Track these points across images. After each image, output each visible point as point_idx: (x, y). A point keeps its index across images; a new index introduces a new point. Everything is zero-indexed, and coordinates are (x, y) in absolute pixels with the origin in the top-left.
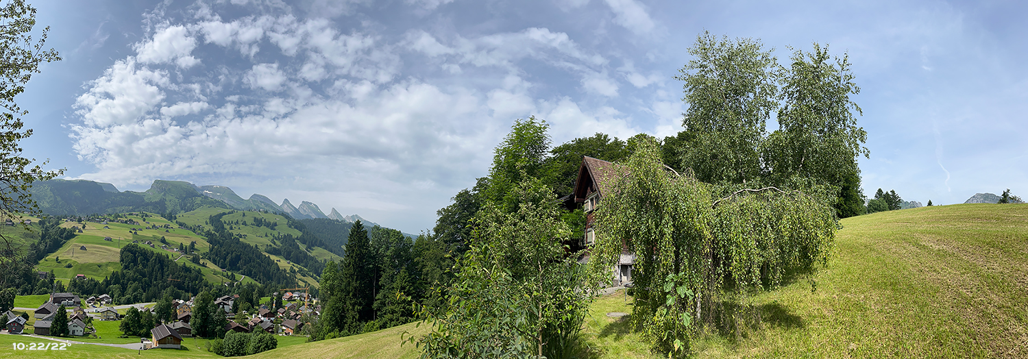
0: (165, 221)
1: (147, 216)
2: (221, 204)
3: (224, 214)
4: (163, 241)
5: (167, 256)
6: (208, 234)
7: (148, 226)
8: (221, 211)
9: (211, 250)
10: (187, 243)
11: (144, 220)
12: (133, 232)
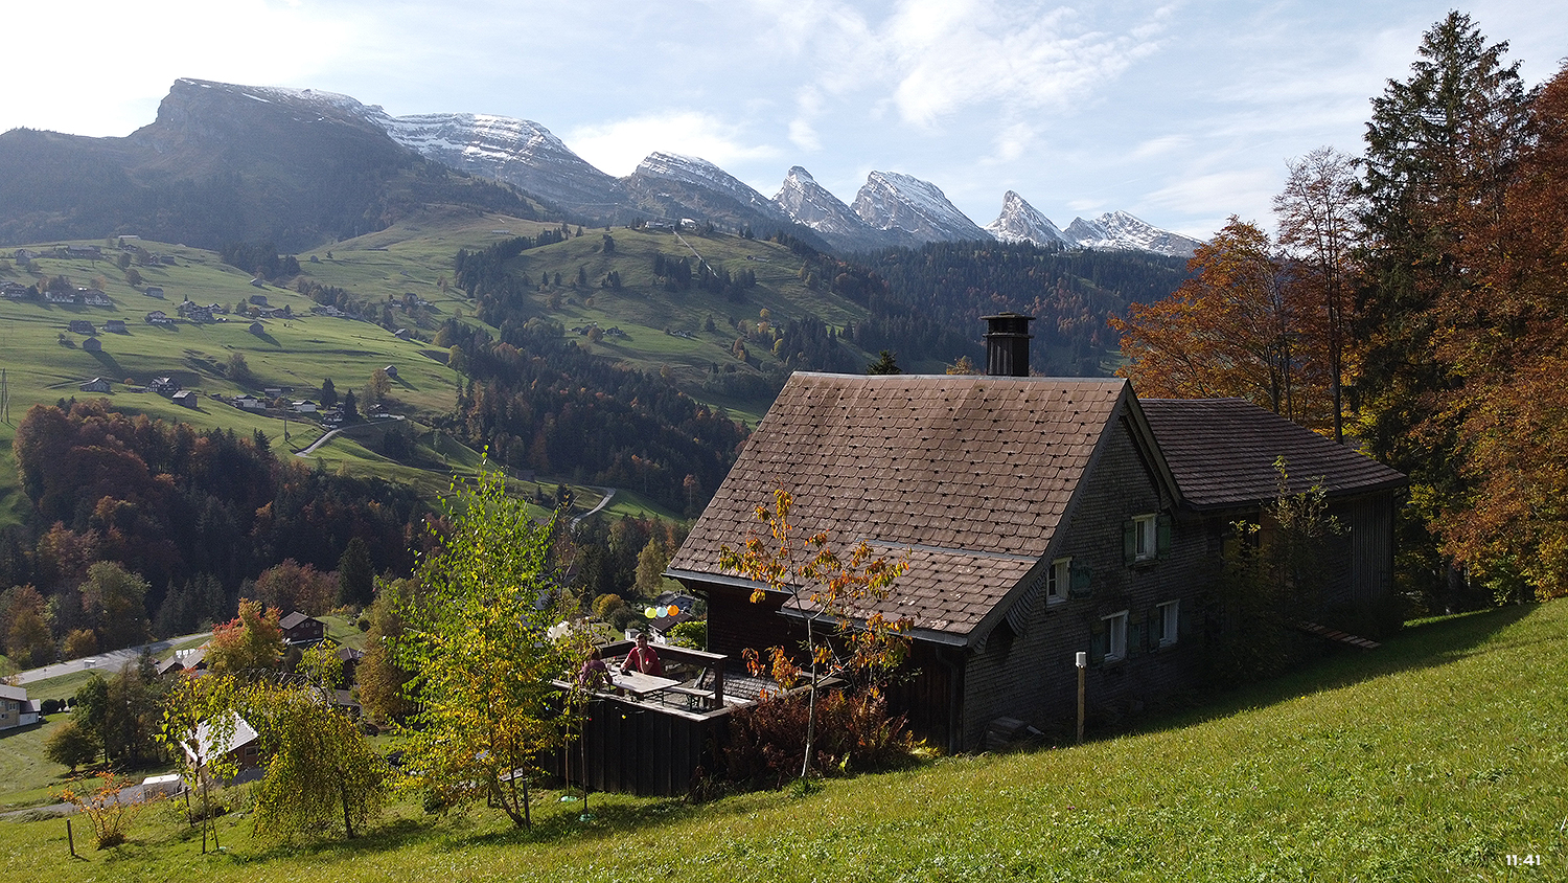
0: (242, 284)
1: (146, 259)
2: (506, 201)
3: (523, 243)
4: (242, 376)
5: (262, 440)
6: (456, 333)
7: (153, 305)
8: (505, 227)
9: (466, 404)
10: (352, 380)
11: (135, 280)
12: (79, 339)
